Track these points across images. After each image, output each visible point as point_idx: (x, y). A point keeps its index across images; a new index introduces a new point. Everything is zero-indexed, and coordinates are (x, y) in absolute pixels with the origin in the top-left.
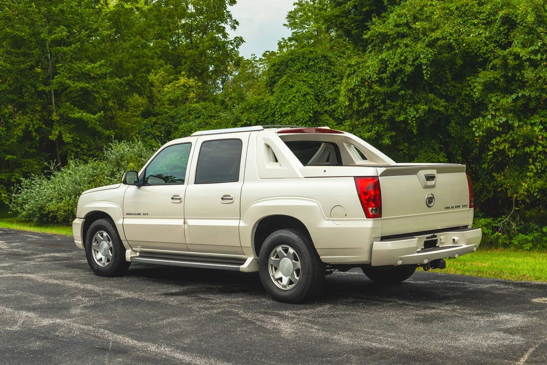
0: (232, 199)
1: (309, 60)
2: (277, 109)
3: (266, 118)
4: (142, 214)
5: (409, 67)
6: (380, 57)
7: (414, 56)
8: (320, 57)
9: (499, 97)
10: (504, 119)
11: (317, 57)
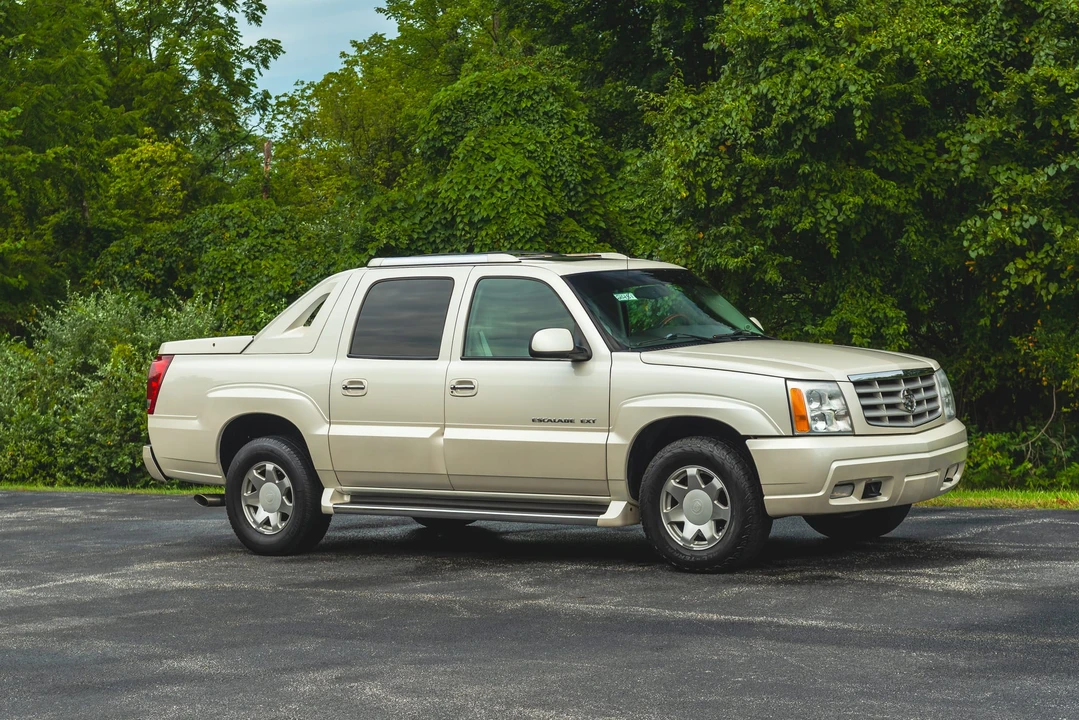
1: (521, 95)
2: (459, 210)
3: (429, 232)
5: (823, 112)
6: (754, 91)
7: (834, 88)
8: (545, 89)
9: (1014, 173)
10: (1033, 221)
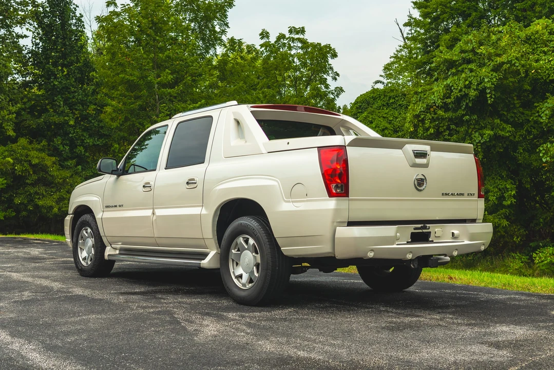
0: (196, 183)
1: (390, 98)
4: (118, 206)
5: (473, 91)
6: (445, 83)
7: (479, 80)
8: (400, 95)
11: (397, 95)
